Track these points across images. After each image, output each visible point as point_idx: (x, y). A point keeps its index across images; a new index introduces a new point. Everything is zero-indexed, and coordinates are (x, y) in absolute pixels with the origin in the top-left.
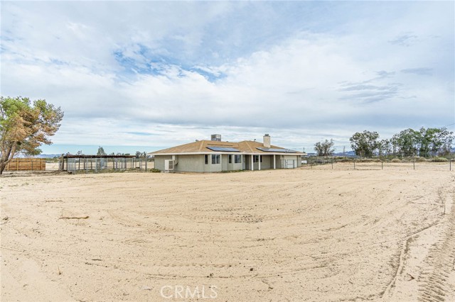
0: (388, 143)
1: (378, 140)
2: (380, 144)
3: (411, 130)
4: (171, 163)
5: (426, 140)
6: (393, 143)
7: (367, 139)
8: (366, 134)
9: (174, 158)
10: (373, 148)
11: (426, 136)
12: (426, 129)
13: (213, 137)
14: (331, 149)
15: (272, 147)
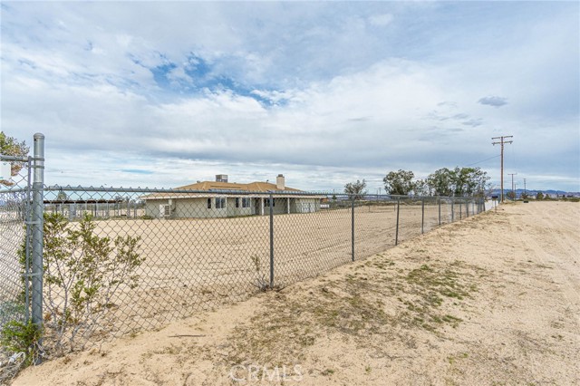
0: (423, 183)
1: (413, 181)
2: (415, 185)
3: (446, 170)
4: (166, 208)
5: (461, 181)
6: (430, 184)
7: (402, 180)
8: (401, 174)
9: (170, 202)
10: (409, 190)
11: (461, 176)
12: (461, 169)
13: (219, 177)
14: (363, 191)
15: (286, 189)
